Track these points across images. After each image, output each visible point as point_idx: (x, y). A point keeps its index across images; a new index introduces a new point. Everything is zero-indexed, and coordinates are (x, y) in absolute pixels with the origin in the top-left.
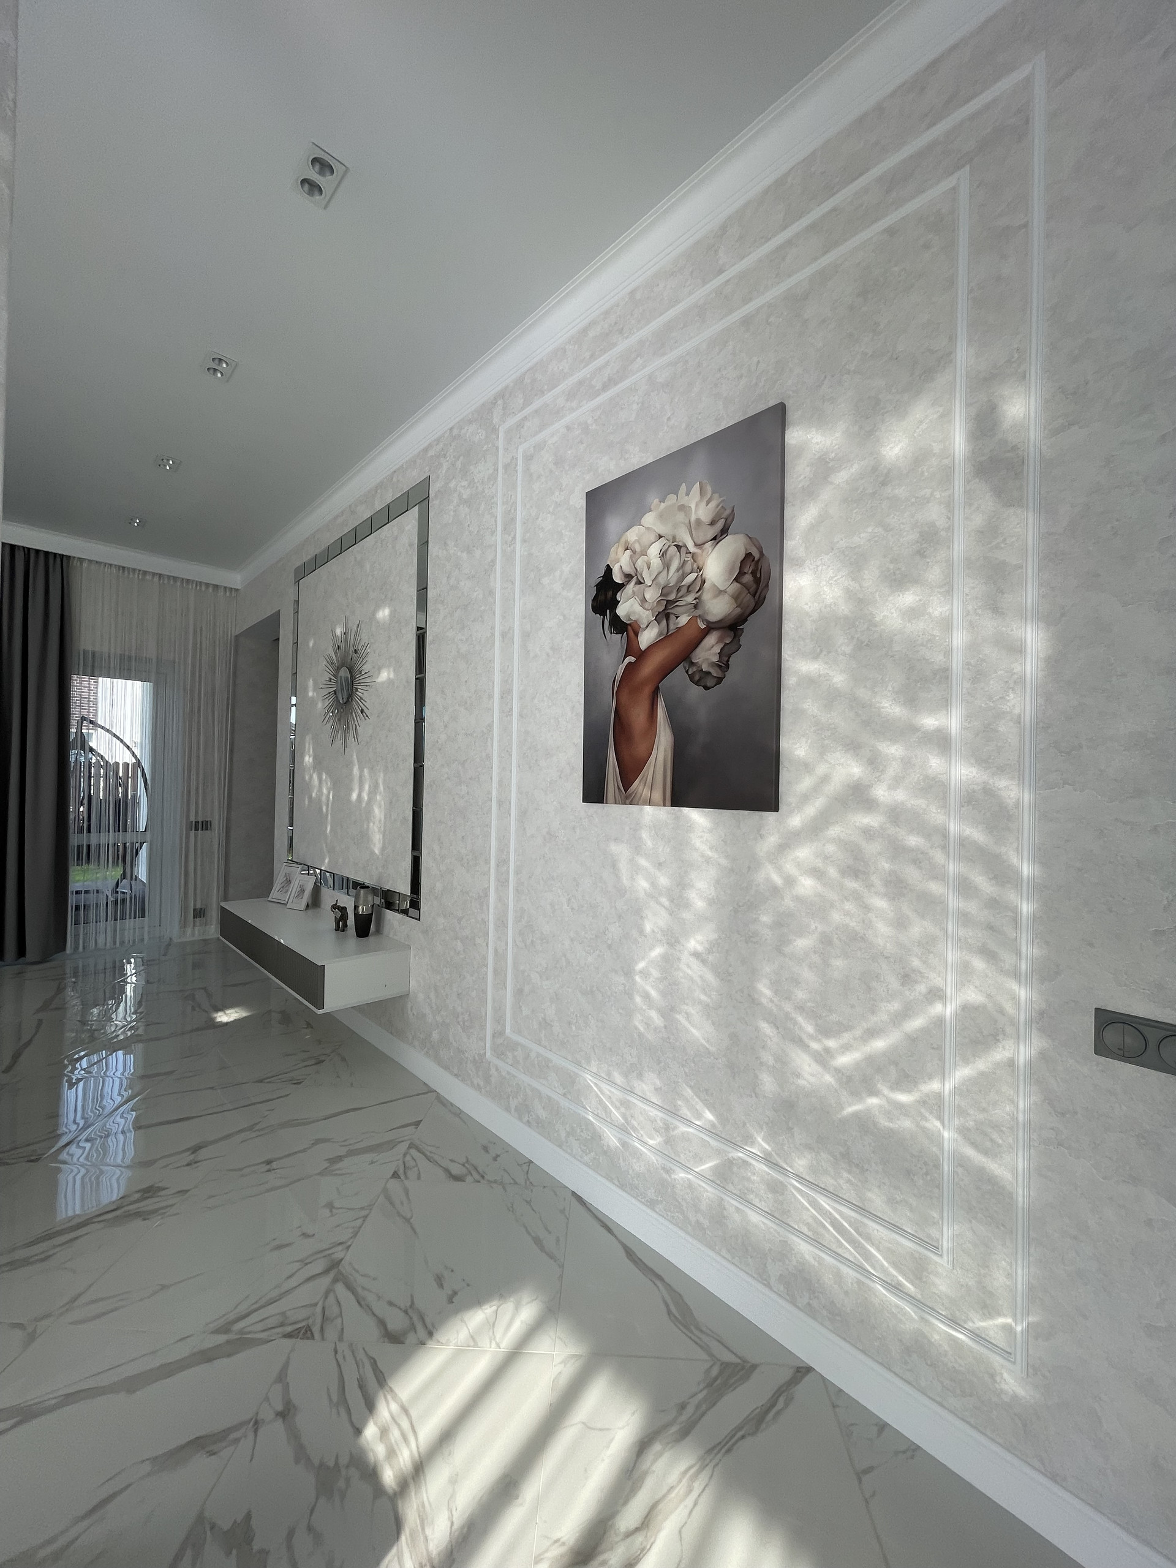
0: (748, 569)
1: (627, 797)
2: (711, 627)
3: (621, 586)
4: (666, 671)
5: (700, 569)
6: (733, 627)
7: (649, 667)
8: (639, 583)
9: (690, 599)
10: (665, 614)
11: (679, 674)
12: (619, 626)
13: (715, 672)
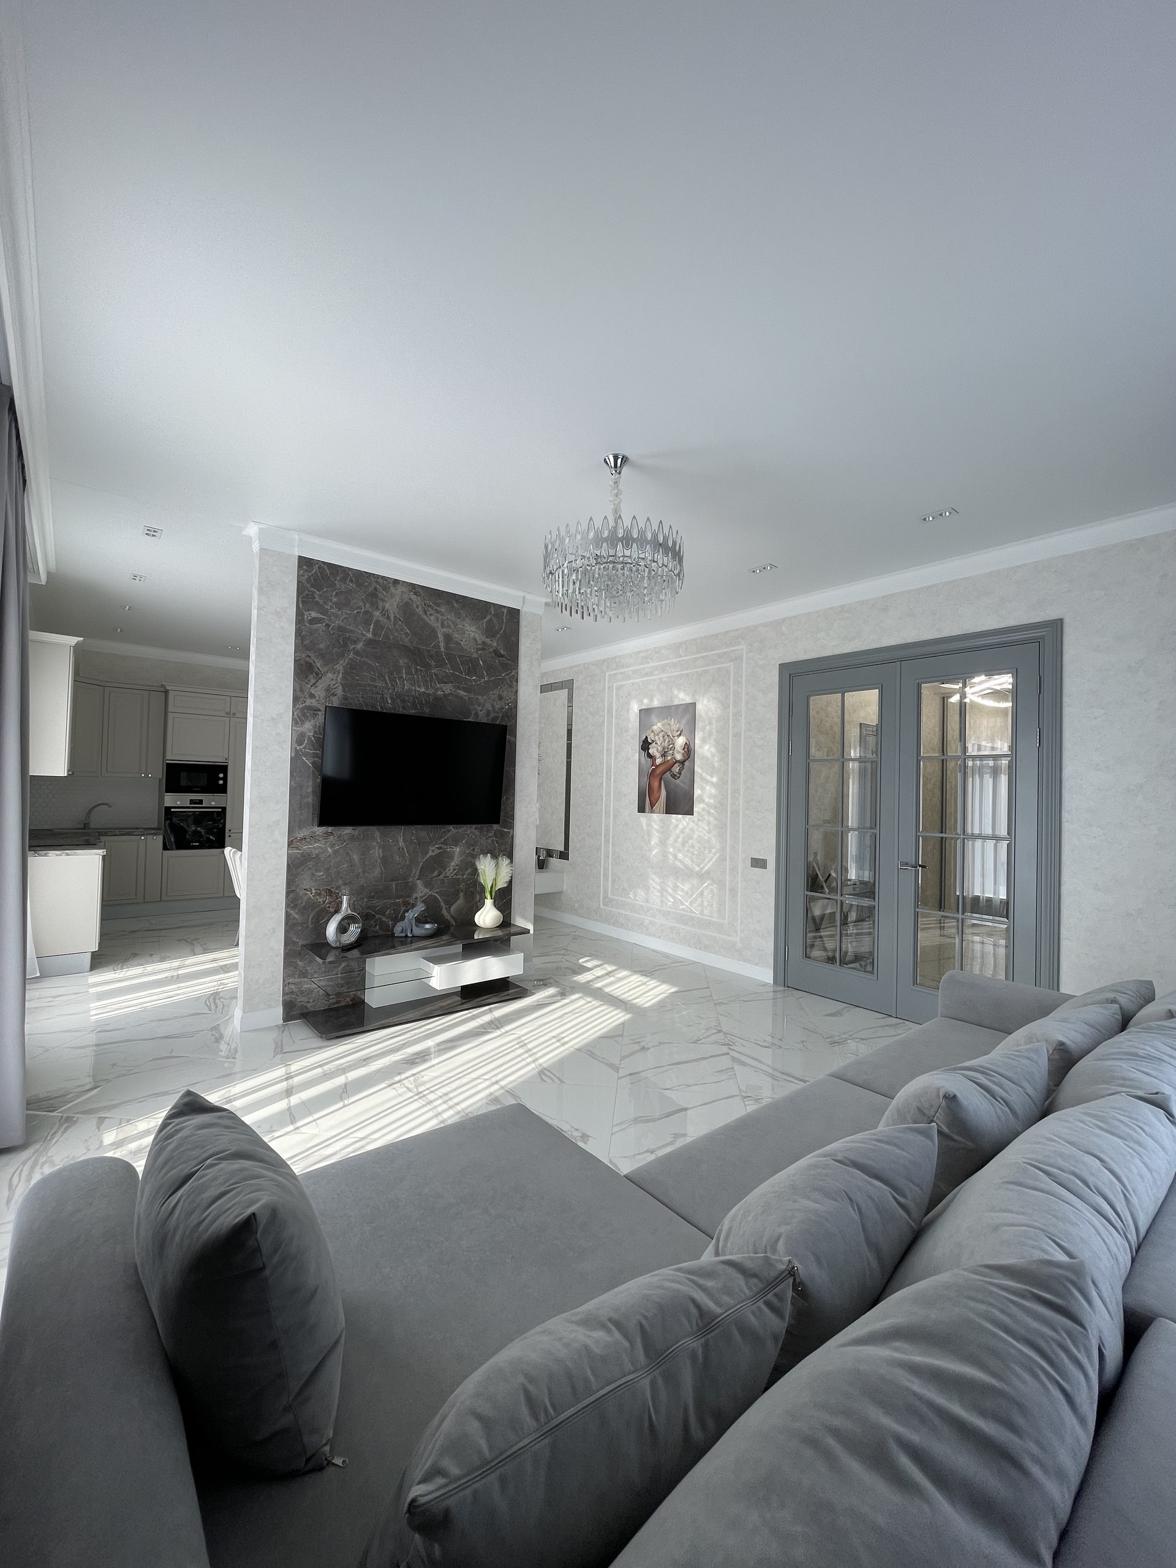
0: (686, 747)
1: (652, 812)
2: (677, 762)
3: (650, 743)
4: (664, 773)
5: (674, 744)
6: (682, 763)
7: (659, 771)
8: (656, 743)
9: (671, 752)
10: (664, 755)
11: (668, 775)
12: (650, 756)
13: (678, 775)
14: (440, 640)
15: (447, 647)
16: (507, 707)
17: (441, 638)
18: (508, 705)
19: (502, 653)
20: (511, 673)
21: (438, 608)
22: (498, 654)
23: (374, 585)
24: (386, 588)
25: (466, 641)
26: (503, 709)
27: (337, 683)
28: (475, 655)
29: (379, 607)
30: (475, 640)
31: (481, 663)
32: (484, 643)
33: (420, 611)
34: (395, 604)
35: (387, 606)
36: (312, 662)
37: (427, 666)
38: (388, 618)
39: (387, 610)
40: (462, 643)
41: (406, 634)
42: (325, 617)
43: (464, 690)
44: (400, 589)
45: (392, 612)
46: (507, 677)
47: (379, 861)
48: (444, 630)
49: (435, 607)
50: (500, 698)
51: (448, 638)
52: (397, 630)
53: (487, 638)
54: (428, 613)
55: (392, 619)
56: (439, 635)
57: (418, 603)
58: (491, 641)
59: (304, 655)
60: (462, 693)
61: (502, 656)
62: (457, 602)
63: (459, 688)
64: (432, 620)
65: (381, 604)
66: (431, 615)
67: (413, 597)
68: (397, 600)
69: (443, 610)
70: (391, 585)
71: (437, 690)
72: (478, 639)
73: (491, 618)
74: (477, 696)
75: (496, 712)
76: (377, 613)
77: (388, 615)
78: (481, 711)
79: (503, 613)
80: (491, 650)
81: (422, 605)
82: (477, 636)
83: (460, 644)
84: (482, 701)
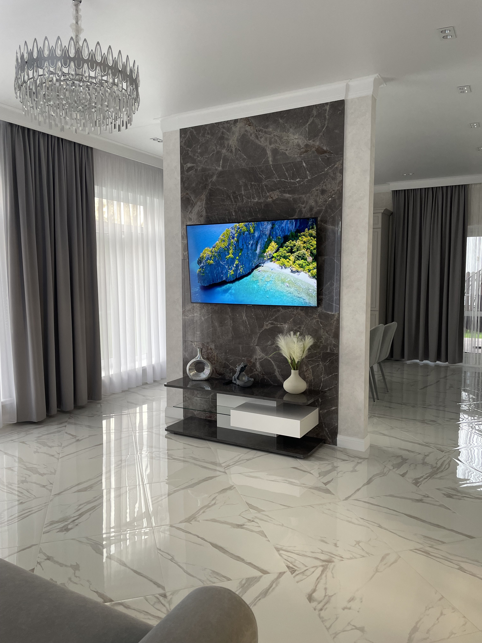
14: (269, 156)
15: (274, 160)
16: (330, 199)
17: (269, 153)
18: (331, 197)
19: (325, 148)
20: (334, 165)
21: (266, 130)
22: (320, 151)
23: (222, 130)
24: (229, 130)
25: (290, 149)
26: (326, 202)
27: (203, 208)
28: (299, 160)
29: (225, 145)
30: (298, 145)
31: (304, 165)
32: (307, 146)
33: (253, 138)
34: (236, 138)
35: (231, 142)
36: (189, 197)
37: (259, 180)
38: (231, 152)
39: (230, 146)
40: (287, 152)
41: (244, 159)
42: (194, 165)
43: (289, 192)
44: (239, 125)
45: (234, 146)
46: (330, 171)
47: (231, 329)
48: (273, 146)
49: (264, 130)
50: (323, 192)
51: (275, 152)
52: (237, 159)
53: (309, 140)
54: (259, 137)
55: (234, 152)
56: (268, 152)
57: (251, 132)
58: (314, 141)
59: (185, 194)
60: (287, 196)
61: (325, 152)
62: (282, 118)
63: (285, 192)
64: (262, 142)
65: (226, 142)
66: (261, 137)
67: (248, 128)
68: (237, 135)
69: (271, 130)
70: (232, 126)
71: (267, 198)
72: (301, 144)
73: (313, 120)
74: (301, 196)
75: (319, 206)
76: (224, 151)
77: (231, 149)
78: (304, 208)
79: (326, 110)
80: (314, 149)
81: (254, 132)
82: (300, 141)
83: (285, 154)
84: (305, 199)
